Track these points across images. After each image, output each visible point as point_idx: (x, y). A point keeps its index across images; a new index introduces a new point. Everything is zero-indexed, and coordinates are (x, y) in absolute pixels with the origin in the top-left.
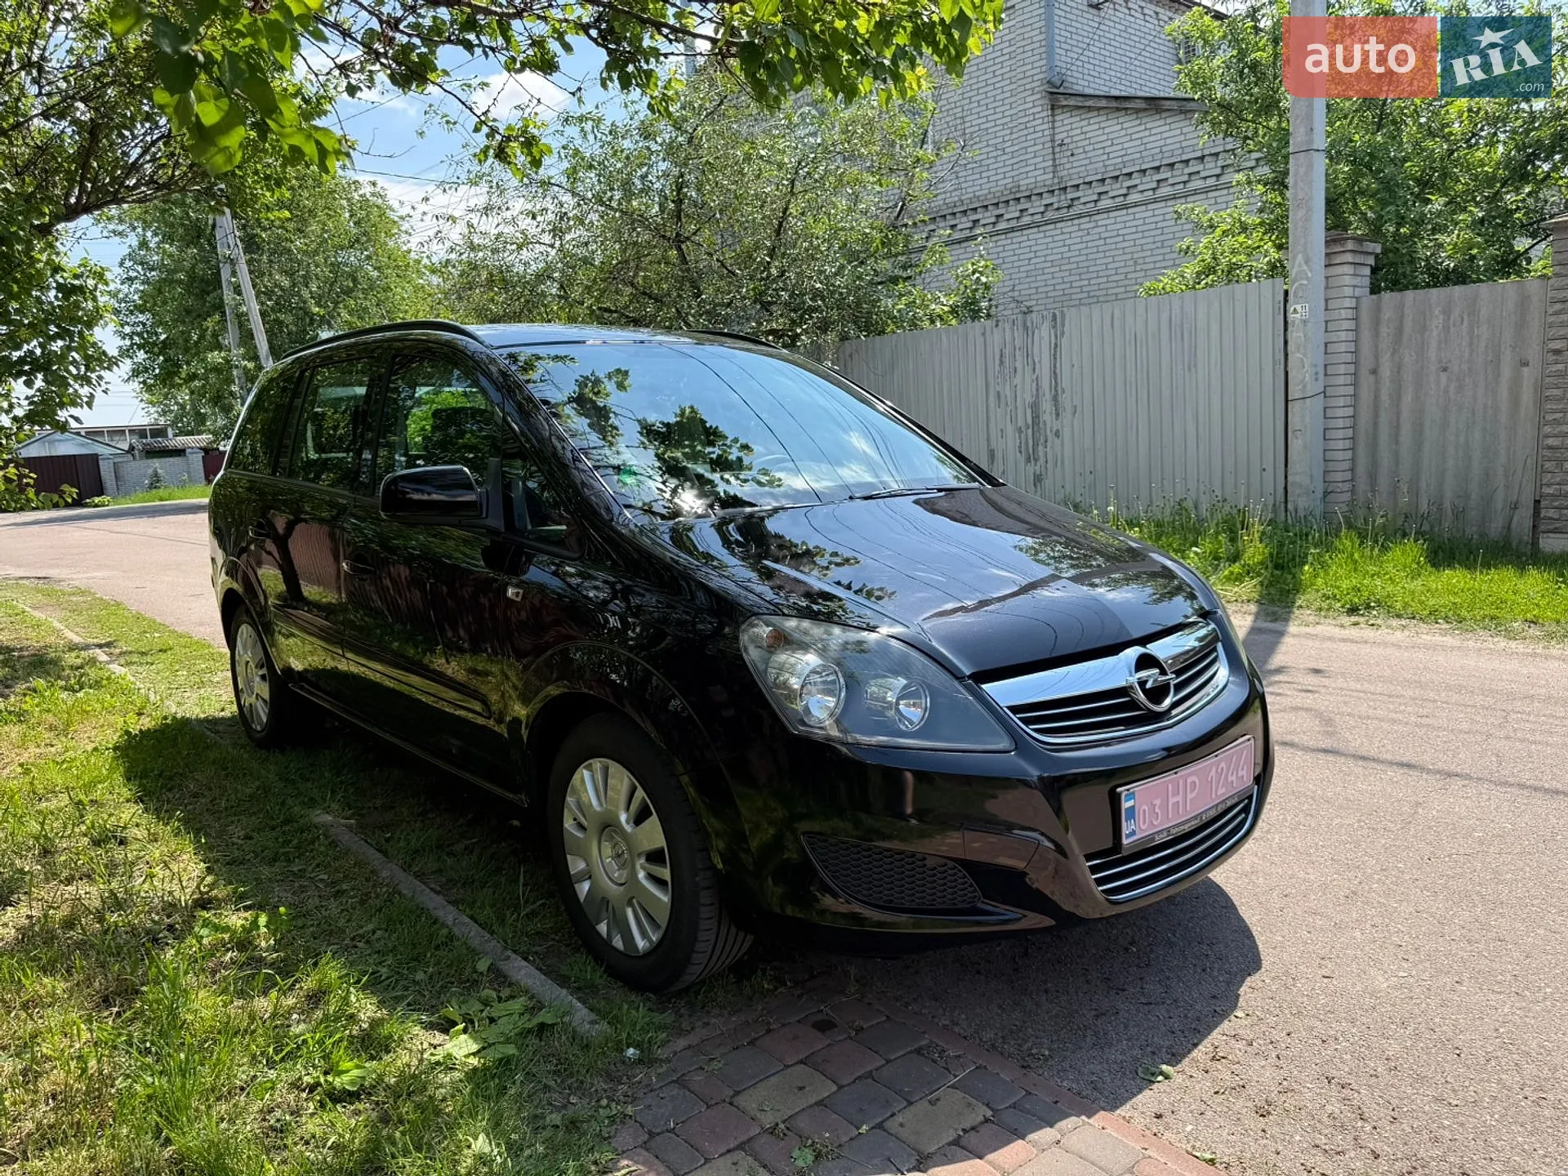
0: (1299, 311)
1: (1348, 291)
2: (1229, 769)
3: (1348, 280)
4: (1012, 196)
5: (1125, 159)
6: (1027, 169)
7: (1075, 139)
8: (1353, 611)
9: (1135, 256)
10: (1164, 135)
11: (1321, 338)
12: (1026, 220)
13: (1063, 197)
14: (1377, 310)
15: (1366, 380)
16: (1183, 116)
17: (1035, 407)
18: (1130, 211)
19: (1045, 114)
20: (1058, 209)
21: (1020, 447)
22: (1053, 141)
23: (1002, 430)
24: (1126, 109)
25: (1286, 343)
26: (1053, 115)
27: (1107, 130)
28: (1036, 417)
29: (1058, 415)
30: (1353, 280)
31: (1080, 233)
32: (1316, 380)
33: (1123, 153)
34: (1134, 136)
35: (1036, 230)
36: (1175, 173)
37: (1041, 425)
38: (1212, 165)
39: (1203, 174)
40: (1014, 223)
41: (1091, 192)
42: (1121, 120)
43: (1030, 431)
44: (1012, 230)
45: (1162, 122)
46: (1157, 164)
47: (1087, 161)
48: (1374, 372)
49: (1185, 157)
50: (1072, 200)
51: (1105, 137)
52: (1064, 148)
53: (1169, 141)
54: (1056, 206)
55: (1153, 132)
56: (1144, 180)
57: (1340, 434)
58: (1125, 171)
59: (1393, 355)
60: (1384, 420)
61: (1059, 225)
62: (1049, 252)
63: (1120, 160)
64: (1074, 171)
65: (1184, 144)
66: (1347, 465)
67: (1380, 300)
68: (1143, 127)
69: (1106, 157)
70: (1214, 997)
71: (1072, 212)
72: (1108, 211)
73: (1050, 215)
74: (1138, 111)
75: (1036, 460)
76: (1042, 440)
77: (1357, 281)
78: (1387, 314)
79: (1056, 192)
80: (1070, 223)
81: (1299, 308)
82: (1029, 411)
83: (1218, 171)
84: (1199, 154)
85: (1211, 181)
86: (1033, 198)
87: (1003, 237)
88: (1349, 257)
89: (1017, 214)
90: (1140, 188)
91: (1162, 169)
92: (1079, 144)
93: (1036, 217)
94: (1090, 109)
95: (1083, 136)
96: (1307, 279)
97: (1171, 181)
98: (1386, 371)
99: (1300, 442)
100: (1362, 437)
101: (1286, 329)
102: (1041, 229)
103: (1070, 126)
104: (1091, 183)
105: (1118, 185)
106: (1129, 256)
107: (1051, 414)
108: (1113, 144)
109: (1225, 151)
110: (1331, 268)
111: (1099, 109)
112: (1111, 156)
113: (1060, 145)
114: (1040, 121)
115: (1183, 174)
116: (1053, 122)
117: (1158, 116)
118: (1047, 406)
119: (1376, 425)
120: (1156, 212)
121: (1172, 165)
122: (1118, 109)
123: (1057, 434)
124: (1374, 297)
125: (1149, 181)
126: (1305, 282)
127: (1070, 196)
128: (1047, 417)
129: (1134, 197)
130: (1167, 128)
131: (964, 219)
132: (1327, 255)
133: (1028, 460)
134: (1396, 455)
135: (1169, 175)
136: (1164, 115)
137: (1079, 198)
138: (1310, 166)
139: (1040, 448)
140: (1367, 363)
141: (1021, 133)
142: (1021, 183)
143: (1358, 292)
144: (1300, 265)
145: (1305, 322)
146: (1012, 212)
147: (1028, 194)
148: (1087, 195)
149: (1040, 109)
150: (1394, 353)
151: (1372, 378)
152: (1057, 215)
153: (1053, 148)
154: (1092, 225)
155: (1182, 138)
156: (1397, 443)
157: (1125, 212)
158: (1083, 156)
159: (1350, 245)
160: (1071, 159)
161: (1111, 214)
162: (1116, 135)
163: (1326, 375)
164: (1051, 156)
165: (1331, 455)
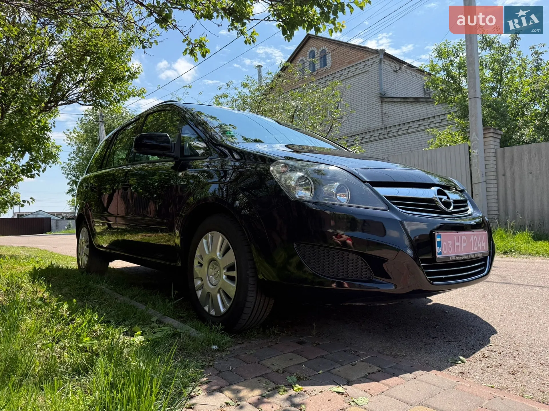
0: (475, 152)
1: (492, 147)
2: (478, 240)
3: (492, 143)
4: (368, 131)
5: (407, 118)
6: (373, 122)
7: (390, 112)
8: (505, 253)
9: (412, 150)
10: (421, 110)
11: (484, 163)
12: (373, 138)
13: (386, 131)
14: (504, 153)
15: (501, 178)
16: (427, 104)
18: (409, 135)
19: (379, 104)
20: (384, 135)
22: (382, 112)
24: (407, 102)
25: (470, 165)
26: (382, 104)
27: (401, 109)
30: (494, 143)
31: (391, 143)
32: (483, 176)
33: (407, 116)
34: (410, 110)
35: (376, 142)
36: (425, 122)
38: (438, 119)
39: (435, 122)
40: (368, 140)
41: (395, 129)
42: (405, 105)
44: (368, 142)
45: (420, 106)
46: (418, 119)
47: (394, 119)
48: (504, 175)
49: (428, 117)
50: (389, 131)
51: (400, 111)
52: (386, 115)
53: (422, 112)
54: (383, 134)
55: (417, 109)
56: (414, 124)
57: (493, 197)
58: (407, 122)
59: (510, 169)
60: (509, 192)
61: (384, 140)
62: (381, 149)
63: (405, 118)
64: (390, 122)
65: (428, 113)
66: (496, 209)
67: (504, 149)
68: (413, 107)
69: (400, 117)
71: (389, 135)
72: (401, 135)
73: (381, 137)
74: (411, 102)
77: (495, 143)
78: (507, 154)
79: (383, 129)
80: (388, 139)
81: (475, 151)
83: (440, 121)
84: (433, 115)
85: (438, 125)
86: (375, 131)
87: (365, 144)
88: (492, 135)
89: (370, 137)
90: (413, 127)
91: (420, 121)
92: (391, 113)
93: (376, 137)
94: (394, 102)
95: (392, 111)
96: (477, 141)
97: (424, 124)
98: (508, 174)
99: (478, 199)
100: (501, 199)
101: (470, 160)
102: (378, 141)
103: (388, 108)
104: (395, 126)
105: (405, 126)
106: (409, 150)
108: (403, 113)
109: (442, 114)
110: (486, 139)
111: (398, 102)
112: (402, 117)
113: (385, 114)
114: (377, 106)
115: (428, 122)
116: (382, 106)
117: (418, 104)
119: (506, 194)
120: (419, 135)
121: (424, 119)
122: (404, 102)
124: (502, 149)
125: (416, 125)
126: (477, 142)
127: (388, 130)
129: (411, 130)
130: (422, 107)
131: (351, 139)
132: (484, 134)
134: (515, 205)
135: (423, 122)
136: (420, 103)
137: (391, 131)
138: (476, 103)
140: (501, 172)
141: (371, 110)
142: (371, 126)
143: (496, 147)
144: (474, 136)
145: (477, 156)
146: (368, 136)
147: (373, 130)
148: (394, 130)
149: (377, 102)
150: (511, 168)
151: (503, 177)
152: (383, 137)
153: (382, 115)
154: (396, 140)
155: (427, 110)
157: (407, 135)
158: (393, 117)
159: (492, 130)
160: (388, 118)
161: (403, 136)
162: (404, 110)
163: (486, 176)
164: (381, 118)
165: (490, 205)
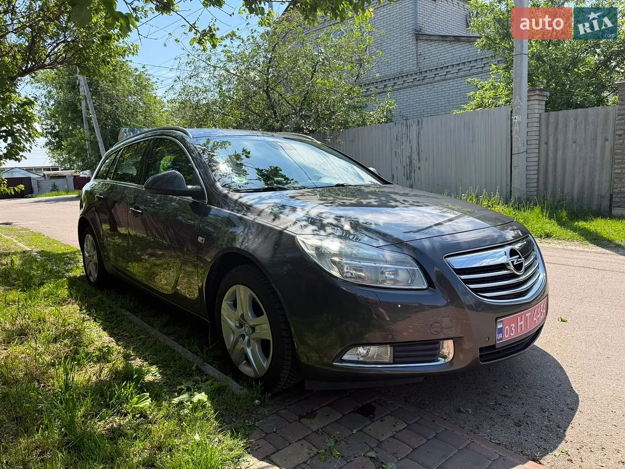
0: (517, 118)
1: (536, 111)
3: (536, 106)
4: (400, 75)
5: (446, 60)
6: (406, 64)
7: (425, 53)
9: (449, 99)
10: (462, 51)
11: (526, 130)
12: (406, 85)
13: (421, 76)
14: (548, 118)
15: (543, 147)
16: (469, 44)
17: (410, 157)
18: (448, 81)
19: (414, 42)
20: (418, 80)
21: (404, 174)
22: (417, 53)
23: (397, 167)
24: (446, 41)
25: (511, 131)
26: (417, 43)
27: (438, 49)
28: (411, 162)
29: (419, 161)
30: (538, 106)
31: (427, 90)
32: (524, 146)
33: (445, 58)
34: (449, 52)
35: (410, 89)
36: (465, 66)
37: (413, 165)
38: (480, 63)
39: (476, 67)
40: (401, 86)
41: (432, 73)
42: (444, 45)
43: (408, 167)
44: (400, 89)
45: (460, 46)
46: (458, 63)
47: (430, 61)
48: (547, 143)
49: (469, 60)
50: (424, 77)
51: (437, 52)
52: (421, 56)
53: (463, 54)
54: (418, 79)
55: (457, 49)
56: (453, 69)
57: (533, 168)
58: (445, 65)
59: (554, 136)
60: (551, 162)
61: (419, 87)
62: (415, 97)
63: (443, 61)
64: (425, 65)
65: (469, 55)
66: (535, 181)
67: (549, 114)
68: (453, 48)
69: (438, 60)
70: (495, 381)
71: (425, 81)
72: (438, 81)
73: (415, 83)
74: (451, 41)
75: (410, 179)
76: (413, 171)
77: (540, 107)
78: (552, 120)
79: (418, 74)
80: (423, 86)
81: (517, 117)
82: (408, 159)
83: (483, 66)
84: (475, 59)
85: (480, 70)
86: (409, 76)
87: (397, 91)
88: (537, 97)
89: (402, 82)
90: (452, 72)
91: (460, 65)
92: (427, 55)
93: (410, 83)
94: (431, 40)
95: (429, 52)
96: (520, 105)
97: (464, 70)
98: (551, 143)
99: (517, 171)
100: (541, 169)
101: (511, 126)
102: (412, 88)
103: (423, 46)
104: (432, 70)
105: (443, 71)
106: (447, 100)
107: (416, 160)
108: (440, 55)
109: (485, 58)
110: (529, 102)
111: (435, 40)
112: (440, 59)
113: (420, 55)
114: (412, 45)
115: (469, 67)
116: (417, 46)
117: (458, 44)
118: (415, 157)
119: (547, 164)
120: (458, 82)
121: (464, 63)
122: (443, 41)
123: (419, 168)
124: (547, 113)
125: (455, 70)
126: (520, 107)
127: (423, 75)
128: (415, 162)
129: (449, 76)
130: (462, 48)
131: (381, 84)
132: (528, 96)
133: (407, 179)
134: (555, 177)
135: (463, 67)
136: (461, 43)
137: (427, 76)
138: (522, 61)
139: (412, 174)
140: (543, 140)
141: (404, 50)
142: (404, 70)
143: (540, 111)
144: (517, 100)
145: (519, 123)
146: (400, 82)
147: (406, 74)
148: (430, 75)
149: (412, 40)
150: (555, 135)
151: (545, 146)
152: (418, 83)
153: (417, 56)
154: (432, 87)
155: (468, 52)
156: (555, 172)
157: (445, 82)
158: (429, 59)
159: (537, 92)
160: (424, 60)
161: (440, 83)
162: (442, 51)
163: (527, 144)
164: (416, 59)
165: (529, 177)
